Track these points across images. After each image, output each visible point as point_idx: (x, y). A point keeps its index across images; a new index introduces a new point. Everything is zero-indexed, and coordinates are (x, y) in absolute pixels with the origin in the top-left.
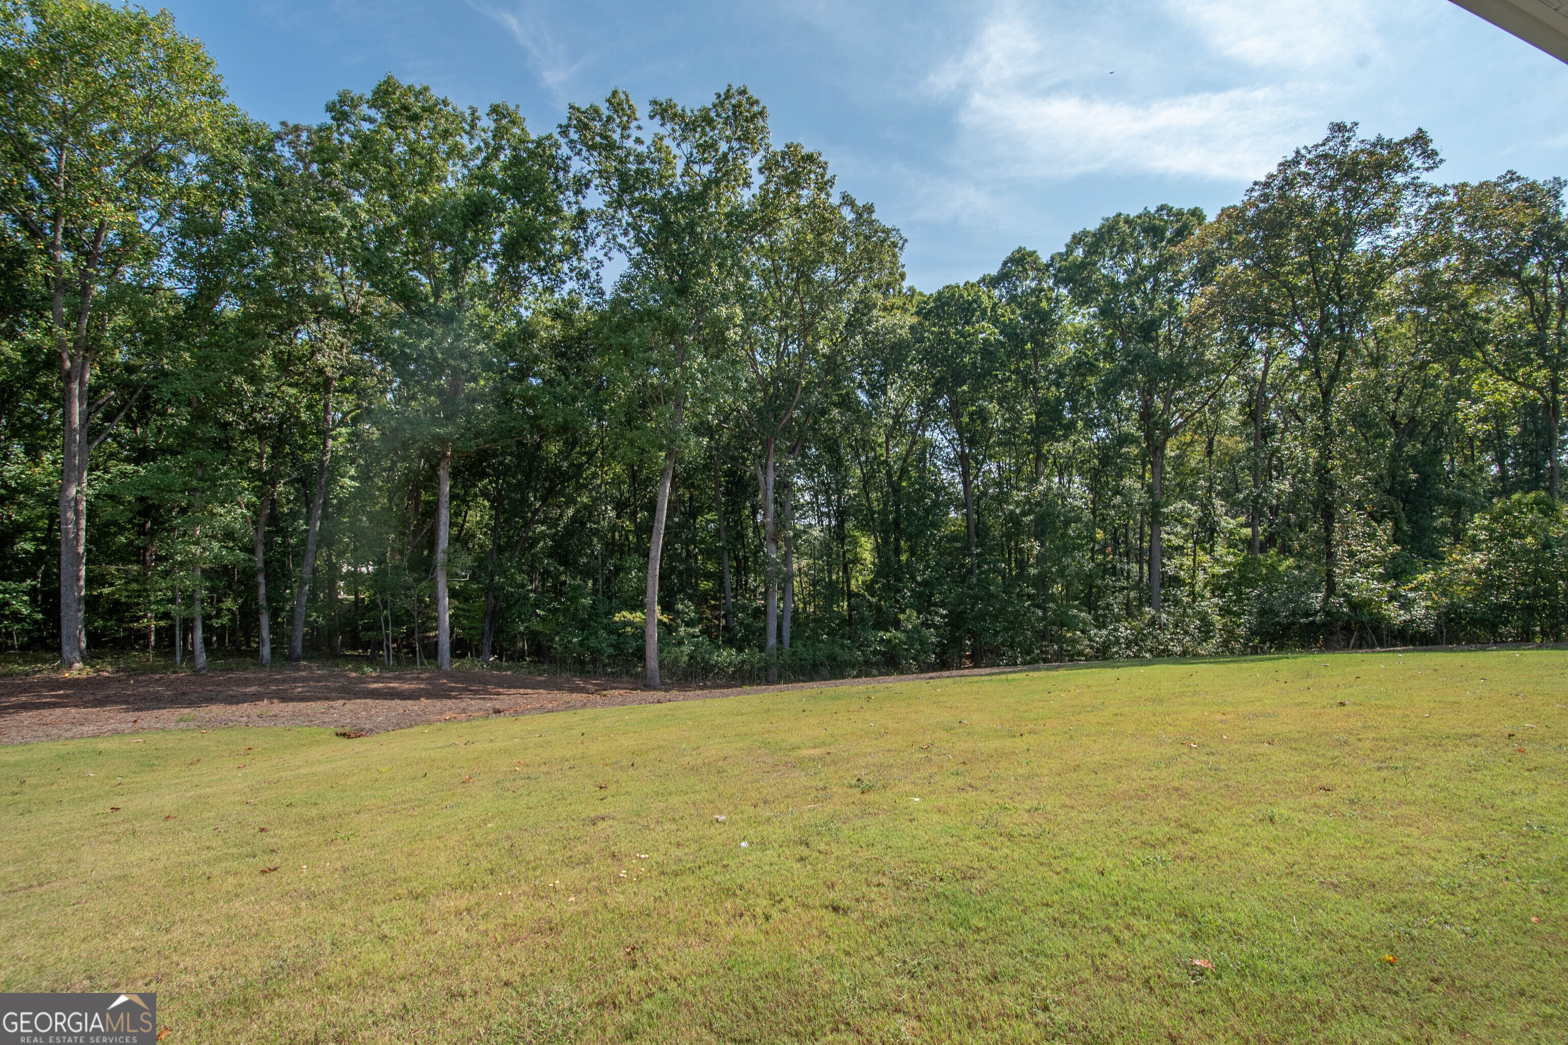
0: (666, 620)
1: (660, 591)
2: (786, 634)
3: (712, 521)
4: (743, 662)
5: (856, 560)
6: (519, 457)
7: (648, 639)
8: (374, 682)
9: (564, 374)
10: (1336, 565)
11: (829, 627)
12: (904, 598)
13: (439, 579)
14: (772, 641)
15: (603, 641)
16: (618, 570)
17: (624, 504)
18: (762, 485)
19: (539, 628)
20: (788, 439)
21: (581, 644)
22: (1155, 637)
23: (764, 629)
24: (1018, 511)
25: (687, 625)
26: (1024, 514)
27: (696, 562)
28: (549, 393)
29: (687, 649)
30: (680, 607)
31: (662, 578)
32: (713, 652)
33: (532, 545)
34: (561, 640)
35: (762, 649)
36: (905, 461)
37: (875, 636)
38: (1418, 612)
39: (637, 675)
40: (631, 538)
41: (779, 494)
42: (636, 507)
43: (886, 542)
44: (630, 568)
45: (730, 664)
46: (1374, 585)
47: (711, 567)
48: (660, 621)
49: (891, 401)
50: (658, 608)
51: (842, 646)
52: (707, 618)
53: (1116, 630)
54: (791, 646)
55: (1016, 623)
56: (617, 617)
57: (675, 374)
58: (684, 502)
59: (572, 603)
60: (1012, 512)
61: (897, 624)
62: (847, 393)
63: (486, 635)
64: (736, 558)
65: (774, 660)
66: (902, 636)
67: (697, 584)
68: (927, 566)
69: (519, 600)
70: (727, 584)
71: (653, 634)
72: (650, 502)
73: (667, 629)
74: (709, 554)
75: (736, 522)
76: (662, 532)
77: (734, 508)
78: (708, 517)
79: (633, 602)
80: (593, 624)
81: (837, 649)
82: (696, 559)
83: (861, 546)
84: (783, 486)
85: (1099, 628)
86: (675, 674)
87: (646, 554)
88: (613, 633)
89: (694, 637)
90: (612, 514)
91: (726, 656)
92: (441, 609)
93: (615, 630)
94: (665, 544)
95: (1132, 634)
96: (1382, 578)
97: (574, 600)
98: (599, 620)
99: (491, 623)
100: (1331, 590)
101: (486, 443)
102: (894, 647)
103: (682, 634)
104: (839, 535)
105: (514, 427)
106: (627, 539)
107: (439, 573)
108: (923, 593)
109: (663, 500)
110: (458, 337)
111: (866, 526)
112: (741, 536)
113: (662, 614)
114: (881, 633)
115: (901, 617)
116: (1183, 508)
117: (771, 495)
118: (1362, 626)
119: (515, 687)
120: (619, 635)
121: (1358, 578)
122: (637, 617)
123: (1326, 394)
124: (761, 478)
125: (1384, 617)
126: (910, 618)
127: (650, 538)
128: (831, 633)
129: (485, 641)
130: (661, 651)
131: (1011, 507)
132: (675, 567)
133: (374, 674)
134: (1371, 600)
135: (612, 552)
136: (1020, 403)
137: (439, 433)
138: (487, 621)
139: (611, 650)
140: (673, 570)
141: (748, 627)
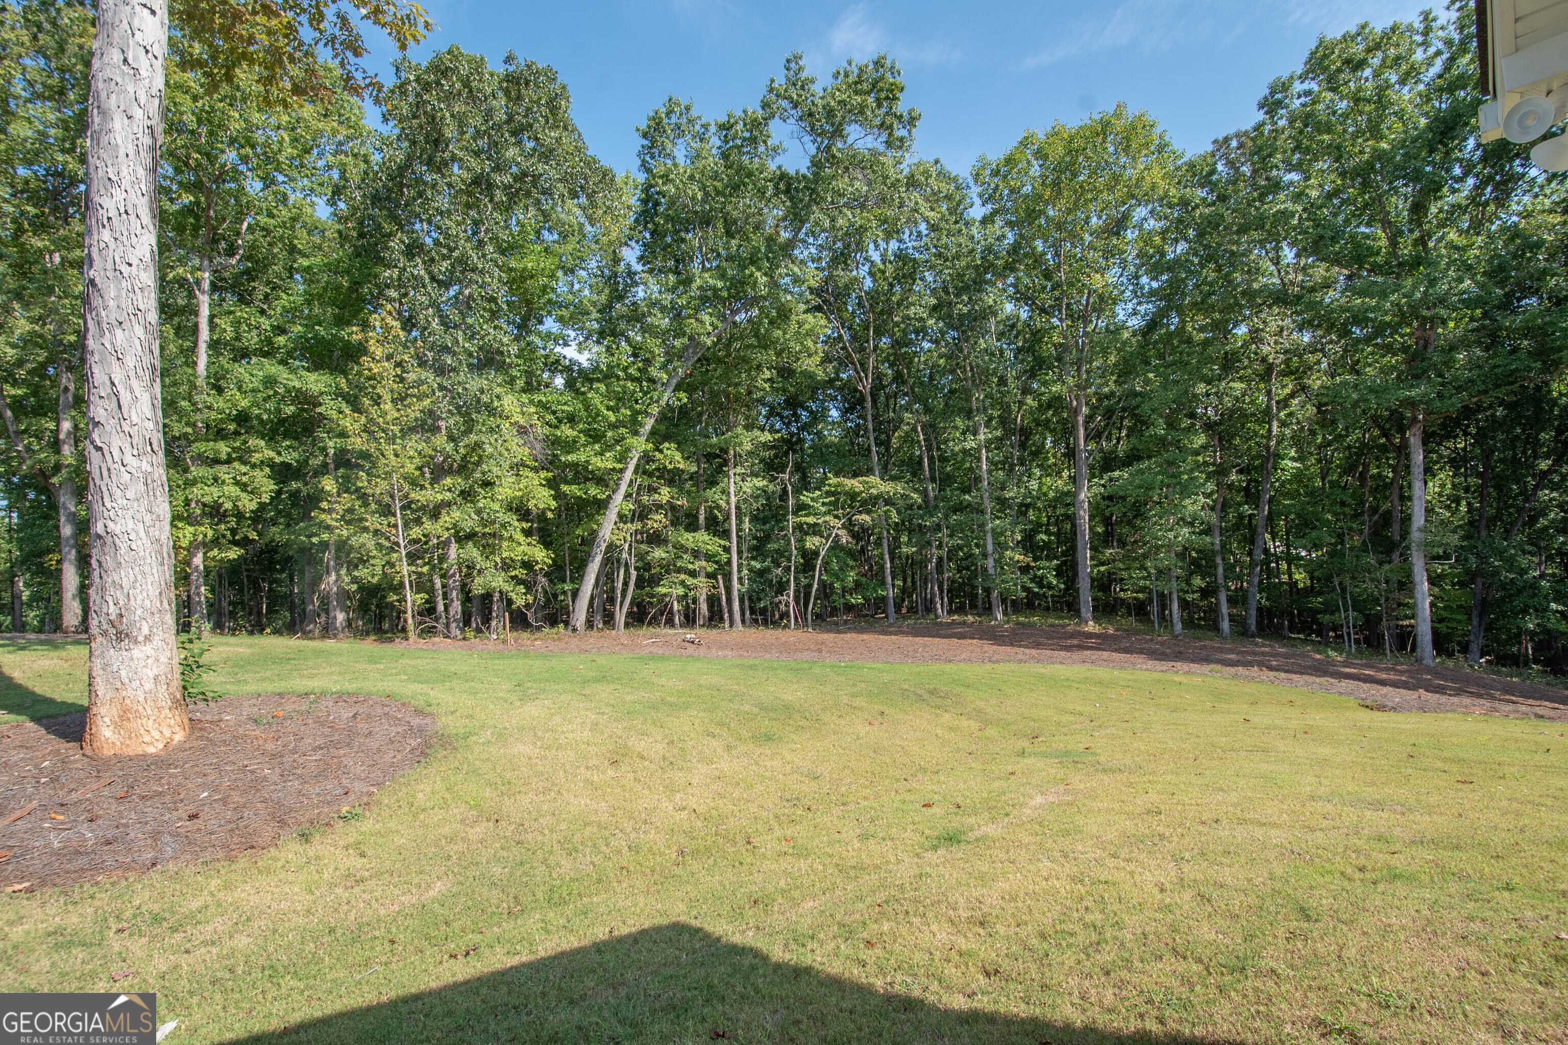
8: (1343, 666)
13: (1415, 561)
63: (1474, 631)
92: (1419, 596)
107: (1415, 553)
110: (1433, 282)
129: (1472, 637)
133: (1341, 658)
137: (1410, 397)
138: (1475, 613)
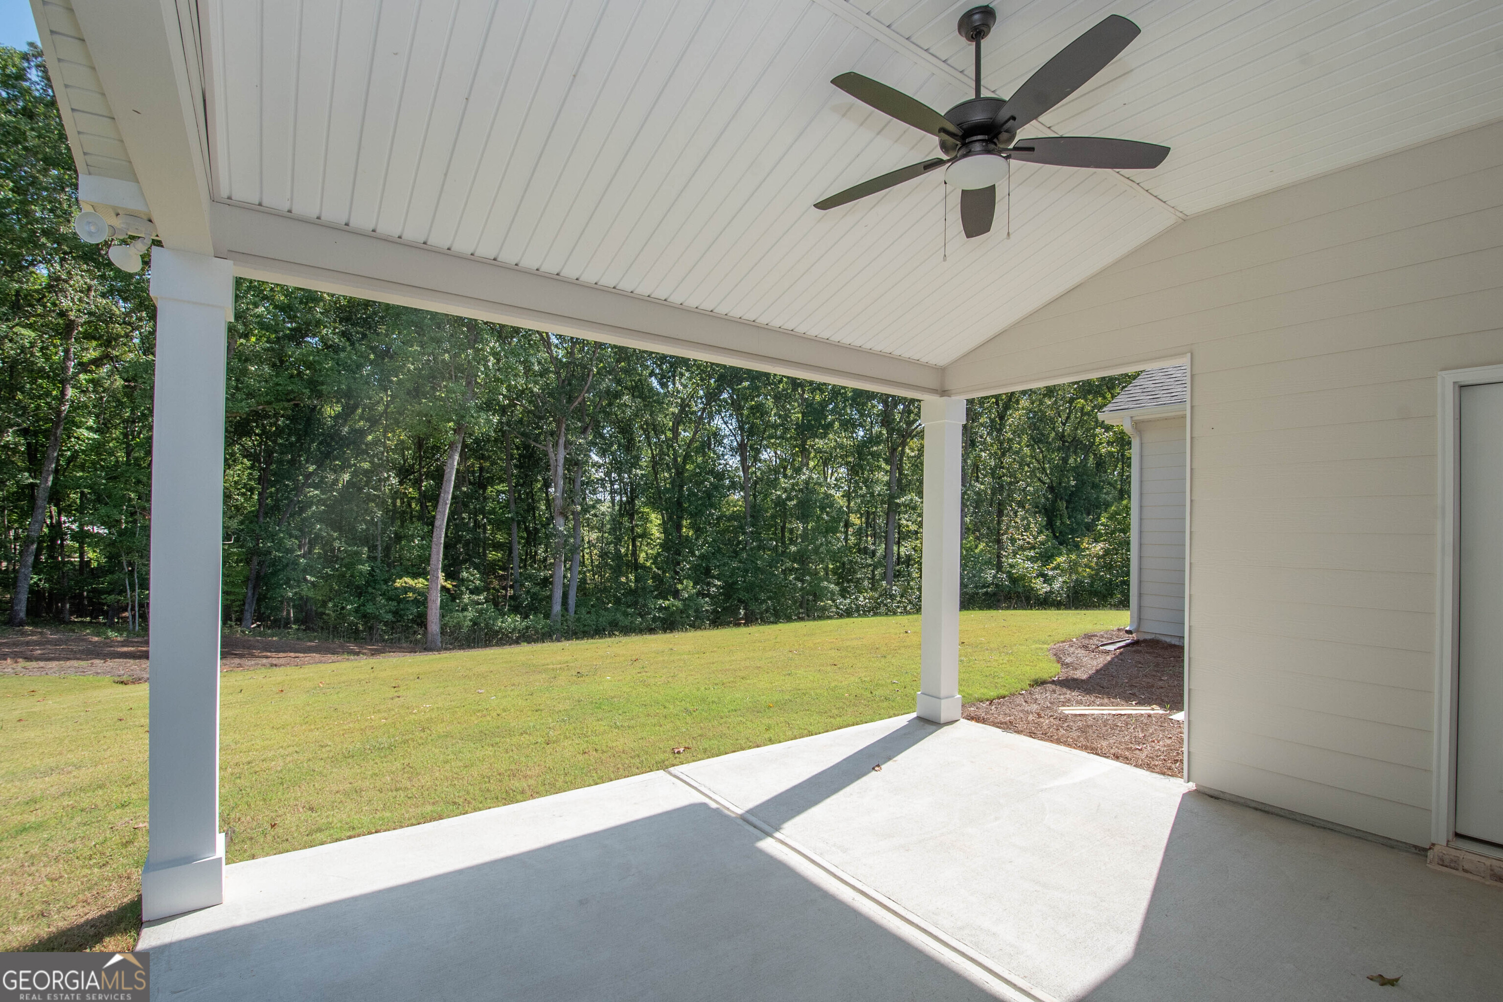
0: (449, 586)
1: (444, 560)
2: (572, 601)
3: (503, 492)
4: (527, 628)
5: (645, 535)
6: (293, 419)
7: (430, 604)
8: (123, 646)
9: (348, 340)
10: (1003, 549)
11: (615, 596)
12: (683, 570)
14: (557, 608)
15: (381, 607)
16: (398, 538)
17: (407, 470)
18: (552, 462)
19: (311, 594)
20: (579, 420)
21: (357, 610)
22: (886, 605)
23: (550, 597)
24: (784, 496)
25: (472, 592)
26: (789, 498)
27: (485, 533)
28: (332, 359)
29: (470, 614)
30: (465, 574)
31: (447, 546)
32: (497, 619)
33: (302, 510)
34: (334, 606)
35: (547, 616)
36: (689, 447)
37: (655, 604)
38: (1056, 585)
39: (417, 642)
40: (413, 505)
41: (569, 470)
42: (421, 475)
43: (670, 518)
44: (413, 536)
45: (514, 630)
46: (1028, 564)
47: (500, 537)
48: (444, 588)
49: (678, 392)
50: (441, 575)
51: (626, 614)
52: (494, 589)
53: (857, 599)
54: (575, 613)
55: (779, 593)
56: (399, 583)
57: (468, 355)
58: (473, 472)
59: (348, 569)
60: (779, 497)
61: (676, 594)
62: (640, 380)
63: (248, 601)
64: (527, 529)
65: (559, 626)
66: (679, 604)
67: (485, 555)
68: (706, 541)
69: (287, 565)
70: (515, 554)
71: (436, 600)
72: (437, 470)
73: (451, 597)
74: (499, 524)
75: (527, 494)
76: (449, 502)
77: (526, 481)
78: (500, 487)
79: (415, 570)
80: (370, 590)
81: (619, 616)
82: (485, 530)
83: (651, 522)
84: (574, 464)
85: (844, 597)
86: (456, 639)
87: (432, 523)
88: (392, 600)
89: (479, 604)
90: (394, 481)
91: (511, 622)
93: (396, 597)
94: (452, 513)
95: (870, 603)
96: (1032, 559)
97: (350, 566)
98: (377, 586)
99: (254, 588)
100: (999, 567)
101: (258, 404)
102: (673, 613)
103: (466, 601)
104: (628, 510)
105: (292, 391)
106: (410, 506)
108: (700, 565)
109: (451, 473)
111: (655, 503)
112: (532, 508)
113: (446, 581)
114: (660, 602)
115: (679, 587)
116: (911, 500)
117: (560, 471)
118: (1018, 595)
119: (284, 652)
120: (400, 601)
121: (1019, 559)
122: (419, 583)
123: (1002, 417)
124: (552, 455)
125: (1032, 589)
126: (687, 588)
127: (435, 507)
128: (618, 601)
129: (247, 607)
130: (443, 616)
131: (778, 493)
132: (462, 536)
133: (119, 639)
134: (1025, 575)
135: (393, 519)
136: (790, 404)
138: (250, 586)
139: (389, 617)
140: (459, 539)
141: (534, 597)
